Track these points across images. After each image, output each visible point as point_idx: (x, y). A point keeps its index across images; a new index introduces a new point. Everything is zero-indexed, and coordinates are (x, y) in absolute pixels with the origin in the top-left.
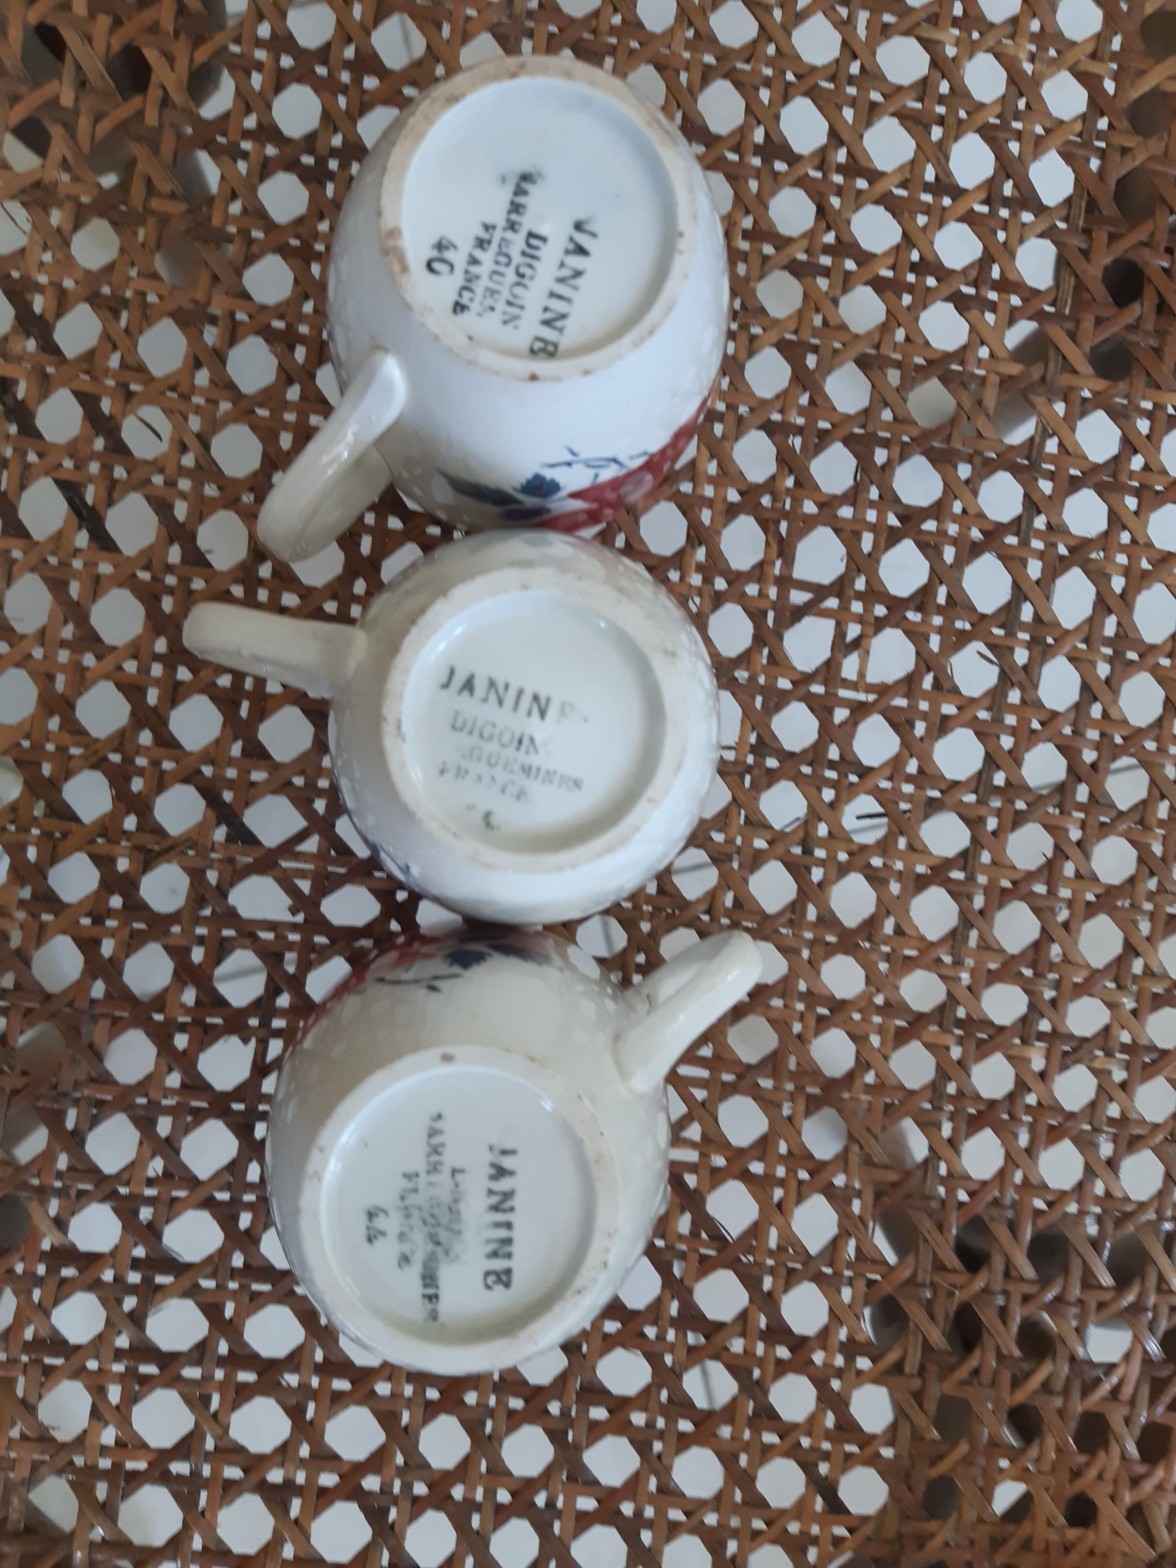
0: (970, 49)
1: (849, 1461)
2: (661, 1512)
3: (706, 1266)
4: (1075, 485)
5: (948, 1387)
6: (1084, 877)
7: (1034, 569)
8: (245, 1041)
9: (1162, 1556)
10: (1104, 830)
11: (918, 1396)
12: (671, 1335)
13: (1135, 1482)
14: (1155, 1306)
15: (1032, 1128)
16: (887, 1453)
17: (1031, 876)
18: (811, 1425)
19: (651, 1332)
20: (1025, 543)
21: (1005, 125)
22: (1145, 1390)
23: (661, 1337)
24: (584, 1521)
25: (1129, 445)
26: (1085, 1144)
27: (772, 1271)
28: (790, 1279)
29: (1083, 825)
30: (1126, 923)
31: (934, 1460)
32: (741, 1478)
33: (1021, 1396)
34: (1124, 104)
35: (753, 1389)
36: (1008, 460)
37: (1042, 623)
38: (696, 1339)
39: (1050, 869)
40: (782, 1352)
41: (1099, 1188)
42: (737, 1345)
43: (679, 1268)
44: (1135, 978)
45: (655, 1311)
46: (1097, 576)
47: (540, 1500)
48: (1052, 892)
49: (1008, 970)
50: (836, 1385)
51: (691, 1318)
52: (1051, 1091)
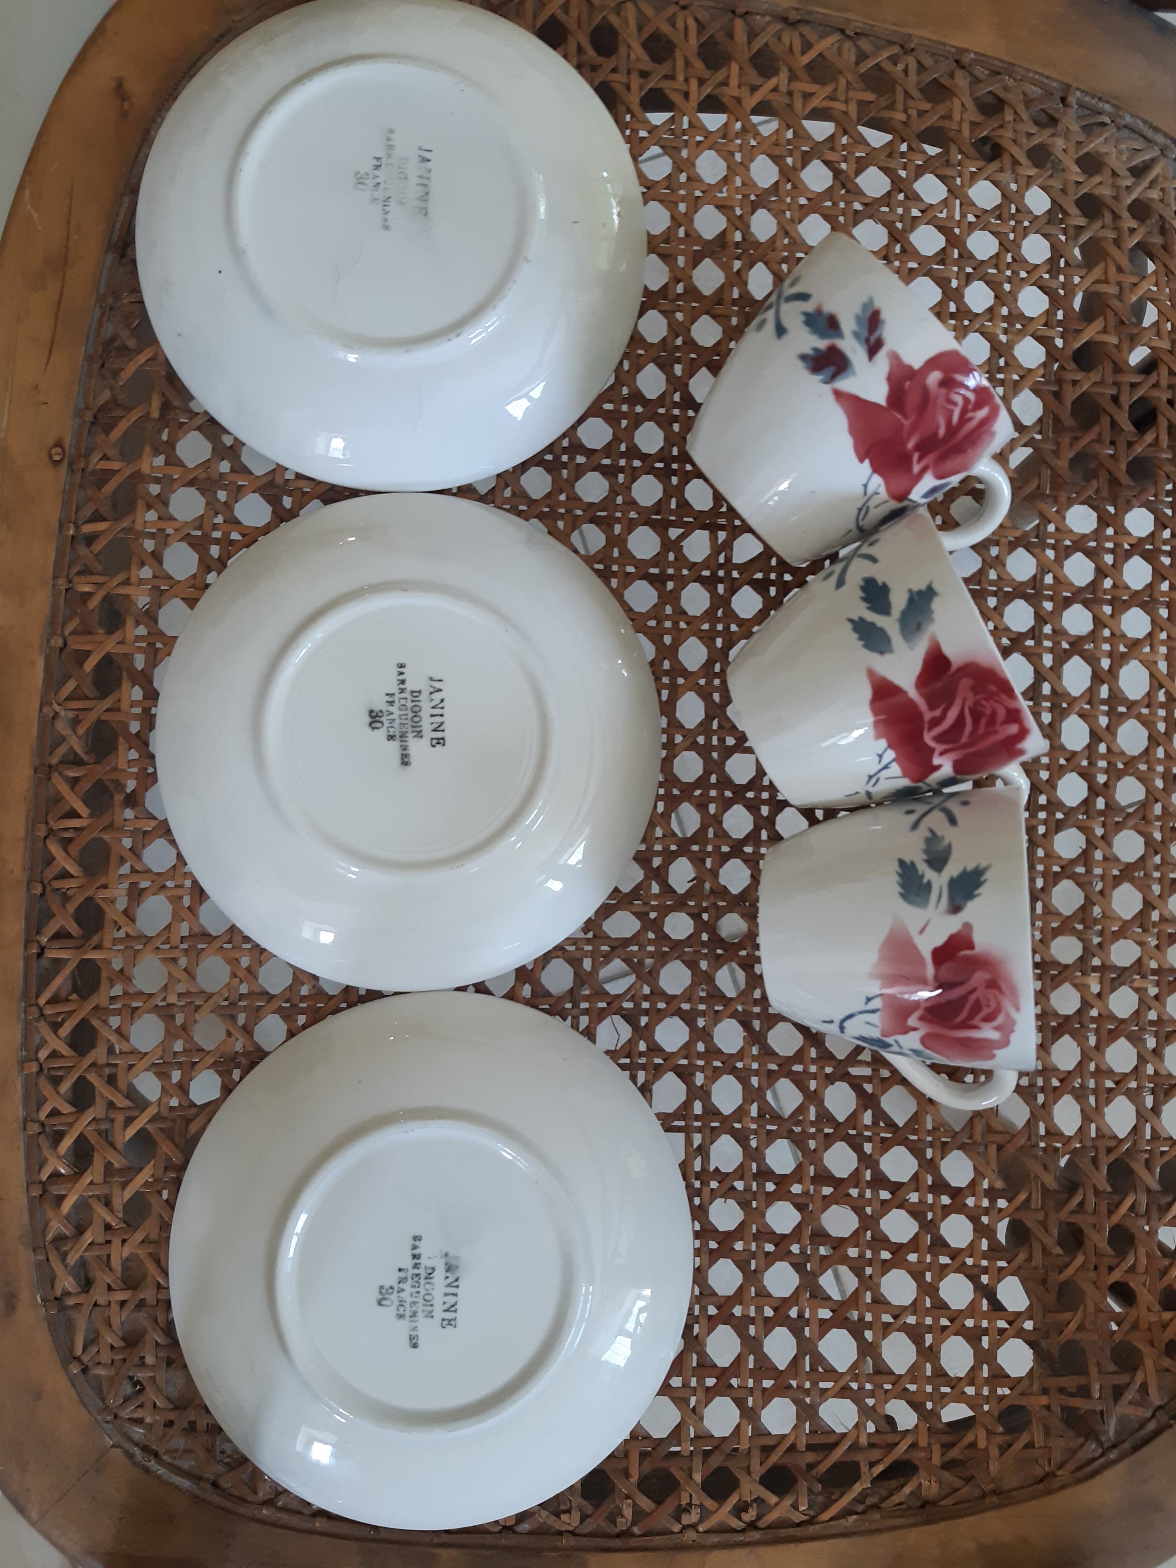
1: (1001, 1273)
2: (877, 1317)
3: (885, 1146)
4: (1067, 603)
5: (1064, 1215)
6: (1109, 859)
7: (1048, 660)
10: (1119, 827)
12: (868, 1194)
15: (1097, 1032)
17: (1073, 862)
18: (972, 1249)
19: (854, 1192)
20: (1039, 643)
23: (861, 1195)
24: (825, 1326)
25: (1101, 572)
26: (1136, 1040)
27: (931, 1145)
28: (945, 1149)
29: (1104, 825)
30: (1143, 887)
31: (1061, 1269)
32: (929, 1290)
33: (1116, 1218)
34: (1069, 352)
35: (929, 1226)
36: (1020, 591)
37: (1057, 694)
38: (885, 1195)
39: (1085, 857)
40: (945, 1200)
41: (1150, 1070)
42: (914, 1197)
43: (868, 1148)
44: (1155, 924)
45: (855, 1178)
46: (1091, 659)
47: (793, 1313)
48: (1089, 871)
49: (1066, 927)
50: (985, 1220)
51: (880, 1181)
52: (1106, 1006)
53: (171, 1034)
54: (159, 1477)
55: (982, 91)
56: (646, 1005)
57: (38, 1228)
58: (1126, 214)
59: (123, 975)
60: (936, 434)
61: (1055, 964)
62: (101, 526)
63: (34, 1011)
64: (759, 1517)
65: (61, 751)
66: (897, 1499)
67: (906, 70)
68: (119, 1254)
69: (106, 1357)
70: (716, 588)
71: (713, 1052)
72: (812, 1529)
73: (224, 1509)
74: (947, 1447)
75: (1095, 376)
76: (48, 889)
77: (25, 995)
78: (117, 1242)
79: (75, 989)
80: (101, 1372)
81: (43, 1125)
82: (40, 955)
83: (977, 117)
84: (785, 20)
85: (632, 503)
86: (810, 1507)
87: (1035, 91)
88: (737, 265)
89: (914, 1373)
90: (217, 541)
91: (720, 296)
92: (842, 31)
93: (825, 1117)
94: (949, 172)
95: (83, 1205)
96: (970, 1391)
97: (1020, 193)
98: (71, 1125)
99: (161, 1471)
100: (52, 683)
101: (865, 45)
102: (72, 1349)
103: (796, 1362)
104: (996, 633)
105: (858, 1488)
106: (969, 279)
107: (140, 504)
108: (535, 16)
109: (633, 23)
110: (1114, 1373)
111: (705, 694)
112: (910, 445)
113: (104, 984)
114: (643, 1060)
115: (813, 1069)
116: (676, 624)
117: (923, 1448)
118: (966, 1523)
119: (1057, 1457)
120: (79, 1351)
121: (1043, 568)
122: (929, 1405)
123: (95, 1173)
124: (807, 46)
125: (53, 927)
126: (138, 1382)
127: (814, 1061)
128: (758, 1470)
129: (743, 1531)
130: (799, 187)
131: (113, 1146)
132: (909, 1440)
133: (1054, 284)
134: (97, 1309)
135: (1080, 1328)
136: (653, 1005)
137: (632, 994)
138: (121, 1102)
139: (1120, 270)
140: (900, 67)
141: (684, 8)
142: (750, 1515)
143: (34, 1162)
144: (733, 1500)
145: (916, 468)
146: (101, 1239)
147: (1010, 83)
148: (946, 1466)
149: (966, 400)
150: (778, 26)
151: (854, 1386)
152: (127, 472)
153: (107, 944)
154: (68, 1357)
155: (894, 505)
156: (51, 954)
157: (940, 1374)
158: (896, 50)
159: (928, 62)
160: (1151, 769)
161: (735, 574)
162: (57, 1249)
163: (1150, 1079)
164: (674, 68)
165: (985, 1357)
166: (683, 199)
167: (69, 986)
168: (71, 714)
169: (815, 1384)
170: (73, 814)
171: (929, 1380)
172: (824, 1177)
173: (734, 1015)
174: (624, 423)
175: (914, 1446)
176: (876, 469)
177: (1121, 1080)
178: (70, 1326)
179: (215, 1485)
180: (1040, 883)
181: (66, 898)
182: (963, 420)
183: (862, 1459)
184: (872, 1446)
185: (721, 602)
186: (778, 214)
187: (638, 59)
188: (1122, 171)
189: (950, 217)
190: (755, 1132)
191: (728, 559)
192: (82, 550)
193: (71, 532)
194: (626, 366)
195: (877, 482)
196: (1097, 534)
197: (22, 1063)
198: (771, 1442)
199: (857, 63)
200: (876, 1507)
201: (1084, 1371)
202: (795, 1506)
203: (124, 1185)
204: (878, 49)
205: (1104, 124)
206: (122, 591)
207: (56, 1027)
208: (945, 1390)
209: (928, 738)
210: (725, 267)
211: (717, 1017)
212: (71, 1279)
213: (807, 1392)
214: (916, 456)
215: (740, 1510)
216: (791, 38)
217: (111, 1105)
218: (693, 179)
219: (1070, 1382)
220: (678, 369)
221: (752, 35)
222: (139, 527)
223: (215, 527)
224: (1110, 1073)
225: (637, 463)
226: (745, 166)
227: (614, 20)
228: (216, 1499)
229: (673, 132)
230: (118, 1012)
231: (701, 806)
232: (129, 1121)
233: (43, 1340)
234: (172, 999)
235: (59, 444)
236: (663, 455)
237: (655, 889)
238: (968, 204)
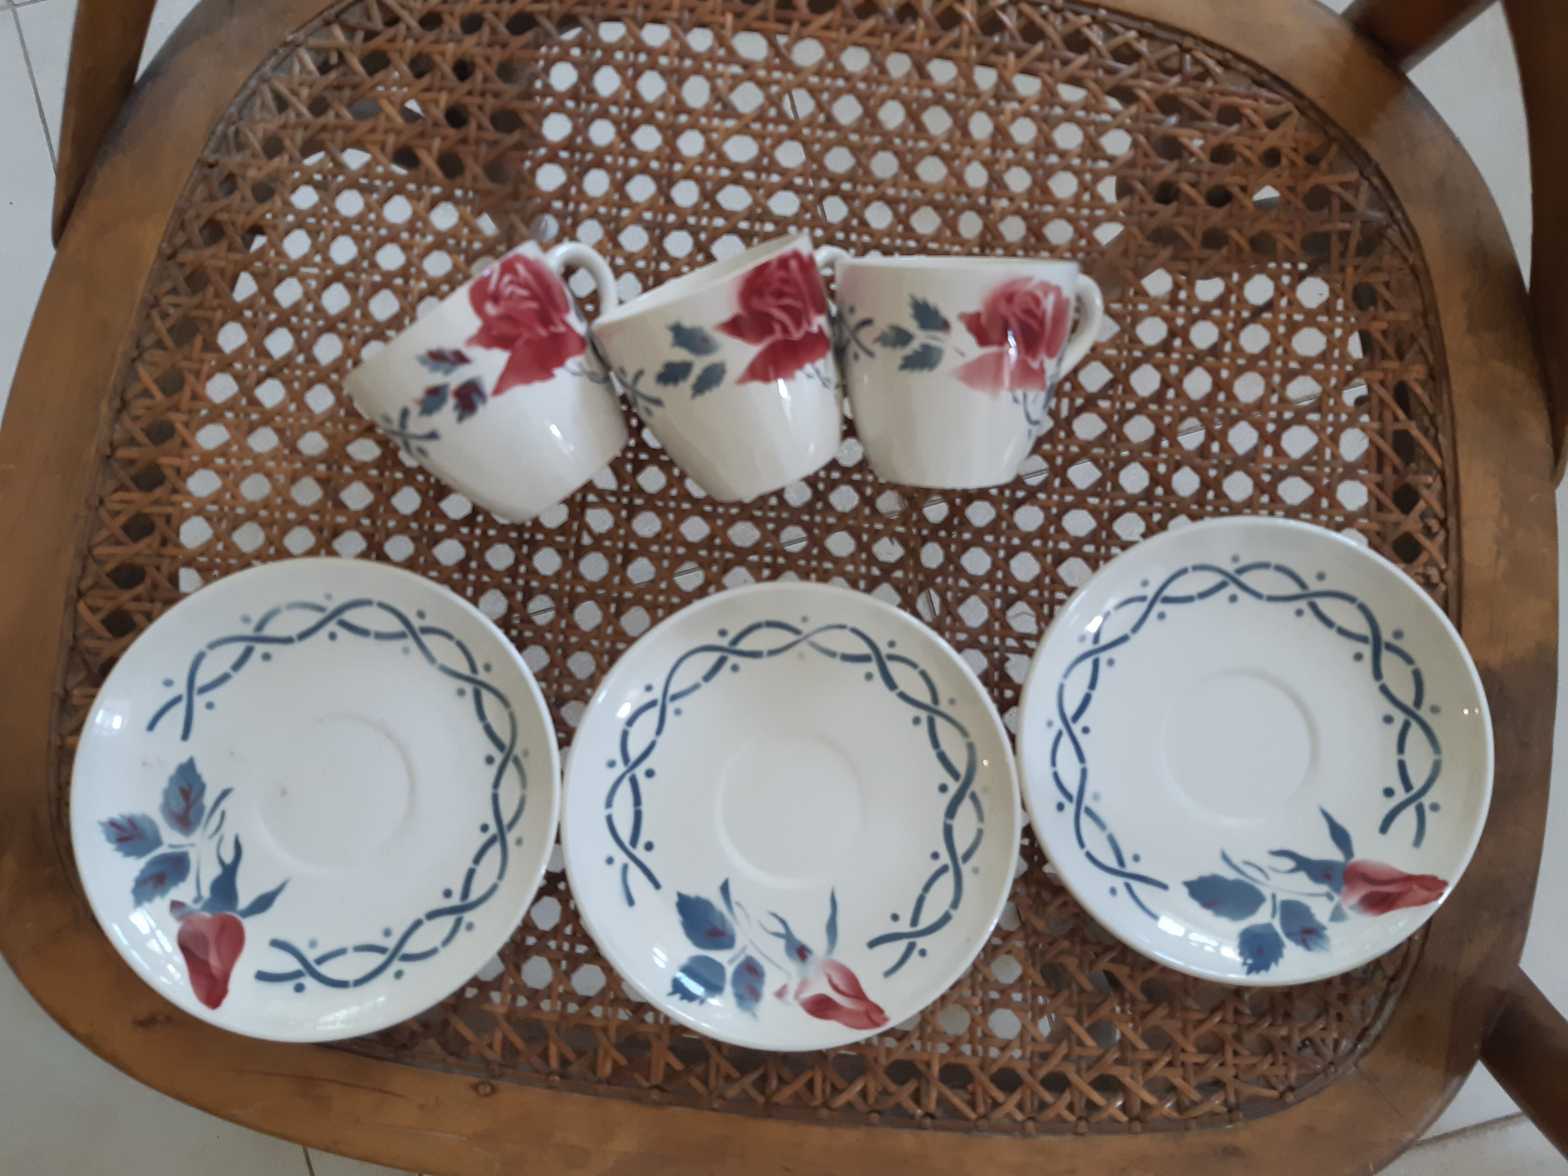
0: (421, 274)
1: (1241, 300)
2: (1273, 408)
3: (1129, 391)
4: (669, 201)
5: (1195, 244)
6: (895, 182)
7: (719, 222)
8: (1007, 659)
9: (1297, 107)
10: (868, 172)
11: (1201, 261)
12: (1169, 408)
13: (1253, 126)
14: (1147, 122)
15: (1042, 203)
16: (1236, 277)
17: (896, 213)
18: (1220, 323)
19: (1167, 420)
20: (704, 229)
21: (465, 251)
22: (1198, 124)
23: (1170, 414)
24: (1279, 452)
25: (644, 170)
26: (1050, 172)
27: (1130, 351)
28: (1135, 341)
29: (865, 184)
30: (920, 155)
31: (1240, 249)
32: (1252, 362)
33: (1201, 200)
34: (446, 181)
35: (1200, 358)
36: (657, 242)
37: (750, 215)
38: (1171, 394)
39: (892, 203)
40: (1177, 343)
41: (1076, 162)
42: (1174, 369)
43: (1130, 406)
44: (953, 148)
45: (1156, 418)
46: (721, 184)
47: (1266, 478)
48: (904, 201)
49: (951, 224)
50: (1196, 310)
51: (1159, 397)
52: (1021, 195)
53: (1007, 1003)
54: (1384, 1029)
55: (198, 239)
56: (999, 588)
57: (1167, 1126)
58: (322, 120)
59: (954, 1044)
60: (535, 311)
61: (982, 236)
62: (553, 1051)
63: (982, 1123)
64: (1436, 516)
65: (754, 1093)
66: (1426, 400)
67: (176, 306)
68: (1193, 1057)
69: (1280, 1071)
70: (637, 506)
71: (1042, 533)
72: (1449, 472)
73: (1413, 972)
74: (1384, 355)
75: (469, 161)
76: (876, 1108)
77: (967, 1131)
78: (1182, 1057)
79: (963, 1087)
80: (1293, 1075)
81: (1080, 1118)
82: (931, 1116)
83: (223, 245)
84: (119, 411)
85: (558, 576)
86: (1429, 473)
87: (201, 191)
88: (347, 470)
89: (1321, 378)
90: (573, 947)
91: (375, 486)
92: (134, 360)
93: (1102, 440)
94: (274, 274)
95: (1150, 1086)
96: (1338, 333)
97: (297, 213)
98: (1081, 1093)
99: (1379, 1026)
100: (690, 1100)
101: (148, 341)
102: (1272, 1100)
103: (1308, 478)
104: (693, 264)
105: (1415, 432)
106: (374, 266)
107: (535, 1015)
108: (100, 638)
109: (113, 550)
110: (1330, 211)
111: (731, 521)
112: (542, 332)
113: (961, 1061)
114: (1046, 594)
115: (1060, 448)
116: (668, 543)
117: (1386, 376)
118: (1449, 342)
119: (1397, 262)
120: (1274, 1094)
121: (638, 220)
122: (1349, 368)
123: (1123, 1074)
124: (146, 393)
125: (909, 1104)
126: (1303, 1042)
127: (1054, 447)
128: (1396, 515)
129: (1447, 531)
130: (281, 410)
131: (1100, 1058)
132: (1377, 387)
133: (384, 190)
134: (1241, 1075)
135: (1290, 235)
136: (999, 582)
137: (988, 600)
138: (1063, 1050)
139: (373, 130)
140: (172, 311)
141: (101, 502)
142: (1434, 525)
143: (1112, 1127)
144: (1421, 538)
145: (561, 329)
146: (1180, 1071)
147: (191, 213)
148: (1401, 356)
149: (511, 282)
150: (125, 418)
151: (1330, 430)
152: (505, 1025)
153: (926, 1057)
154: (1279, 1104)
155: (589, 350)
156: (932, 1106)
157: (1324, 357)
158: (155, 313)
159: (167, 285)
160: (819, 140)
161: (626, 488)
162: (1187, 1109)
163: (1084, 161)
164: (160, 515)
165: (1311, 317)
166: (284, 514)
167: (960, 1092)
168: (721, 1082)
169: (1327, 464)
170: (810, 1085)
171: (1328, 366)
172: (1153, 445)
173: (1011, 512)
174: (485, 578)
175: (1382, 383)
176: (560, 363)
177: (1084, 187)
178: (1254, 1100)
179: (1392, 979)
180: (912, 244)
181: (885, 1092)
182: (525, 286)
183: (1391, 427)
184: (1381, 419)
185: (651, 502)
186: (304, 430)
187: (149, 546)
188: (281, 119)
189: (316, 277)
190: (1112, 500)
191: (613, 493)
192: (574, 1069)
193: (557, 1078)
194: (434, 574)
195: (573, 363)
196: (611, 170)
197: (1025, 1135)
198: (1374, 504)
199: (165, 348)
200: (1432, 418)
201: (1327, 236)
202: (1429, 486)
203: (1135, 1049)
204: (152, 328)
205: (237, 133)
206: (613, 1033)
207: (996, 1104)
208: (1336, 353)
209: (797, 335)
210: (349, 480)
211: (1013, 527)
212: (1213, 1098)
213: (1333, 470)
214: (553, 329)
215: (1429, 533)
216: (138, 407)
217: (1066, 1058)
218: (266, 504)
219: (1336, 248)
220: (440, 528)
221: (132, 441)
222: (555, 1018)
223: (559, 948)
224: (1077, 196)
225: (522, 569)
226: (256, 457)
227: (109, 567)
228: (1405, 978)
229: (220, 520)
230: (986, 1050)
231: (829, 530)
232: (1081, 1043)
233: (1264, 1124)
234: (976, 1001)
235: (475, 1087)
236: (516, 546)
237: (899, 574)
238: (305, 261)
